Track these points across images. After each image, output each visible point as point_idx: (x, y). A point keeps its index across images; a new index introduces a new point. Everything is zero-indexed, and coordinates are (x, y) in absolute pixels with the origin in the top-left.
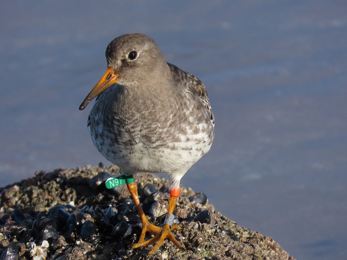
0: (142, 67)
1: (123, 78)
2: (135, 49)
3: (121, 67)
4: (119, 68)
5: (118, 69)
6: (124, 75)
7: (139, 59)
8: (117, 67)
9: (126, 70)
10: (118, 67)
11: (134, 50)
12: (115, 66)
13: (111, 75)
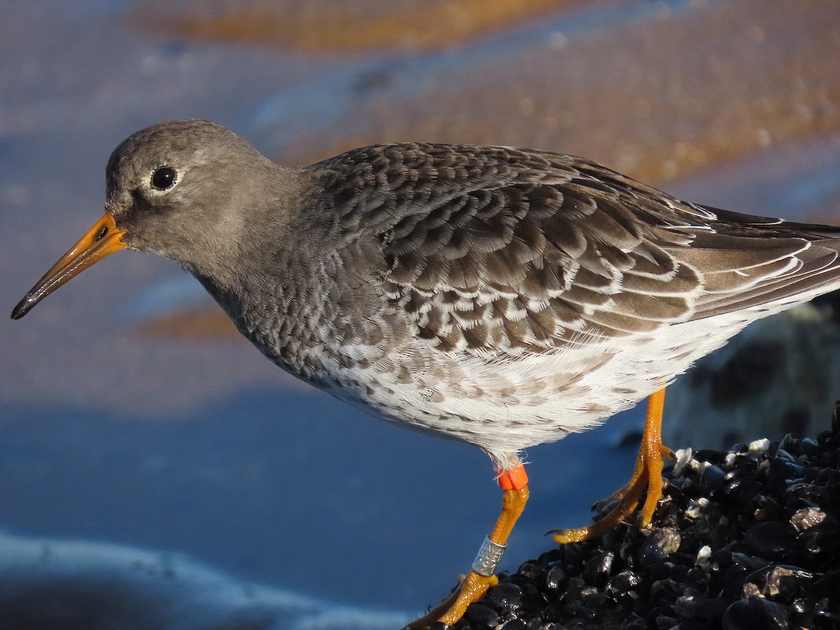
0: (187, 210)
1: (139, 237)
2: (169, 160)
3: (133, 208)
4: (128, 213)
5: (124, 214)
6: (139, 229)
7: (179, 190)
8: (121, 209)
9: (144, 217)
10: (126, 209)
11: (165, 164)
12: (118, 206)
13: (106, 231)
